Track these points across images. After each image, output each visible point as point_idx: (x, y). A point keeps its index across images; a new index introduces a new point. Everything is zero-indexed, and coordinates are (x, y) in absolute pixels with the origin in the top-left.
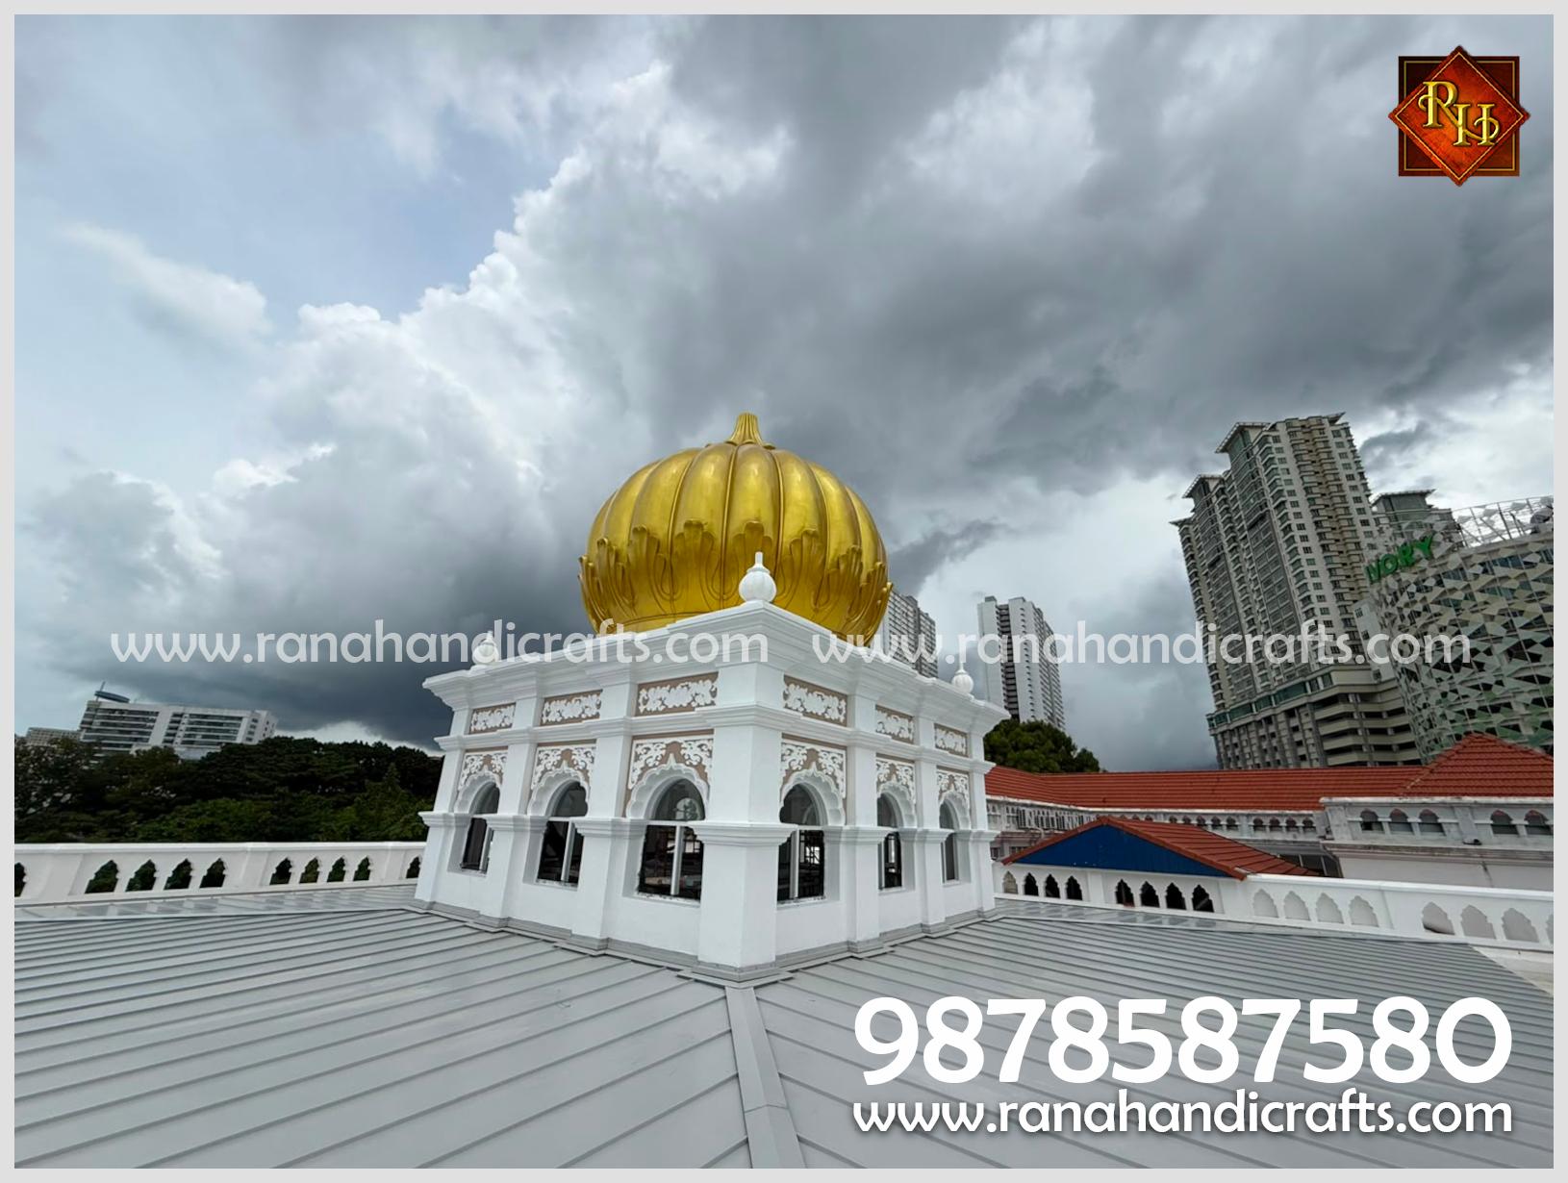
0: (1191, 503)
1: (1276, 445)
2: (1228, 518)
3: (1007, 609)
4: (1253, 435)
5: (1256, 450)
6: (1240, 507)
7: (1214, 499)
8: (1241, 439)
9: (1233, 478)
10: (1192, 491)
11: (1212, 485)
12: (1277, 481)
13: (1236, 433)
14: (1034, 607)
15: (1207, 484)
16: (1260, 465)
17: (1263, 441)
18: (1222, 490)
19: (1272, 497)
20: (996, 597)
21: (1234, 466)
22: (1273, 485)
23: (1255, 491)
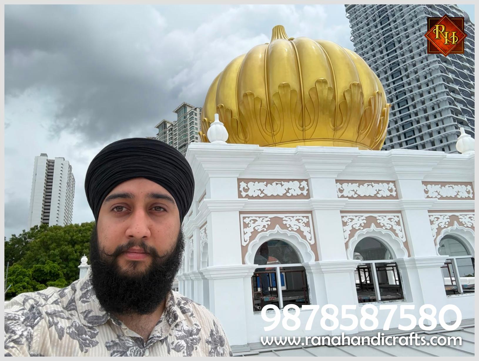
0: (157, 131)
1: (195, 117)
2: (171, 142)
3: (54, 163)
4: (188, 109)
5: (188, 116)
6: (177, 139)
7: (168, 132)
8: (184, 109)
9: (177, 125)
10: (159, 126)
11: (168, 125)
12: (193, 132)
13: (182, 106)
14: (69, 164)
15: (166, 124)
16: (188, 123)
17: (191, 114)
18: (172, 129)
19: (190, 138)
20: (47, 154)
21: (179, 120)
22: (191, 133)
23: (184, 133)
